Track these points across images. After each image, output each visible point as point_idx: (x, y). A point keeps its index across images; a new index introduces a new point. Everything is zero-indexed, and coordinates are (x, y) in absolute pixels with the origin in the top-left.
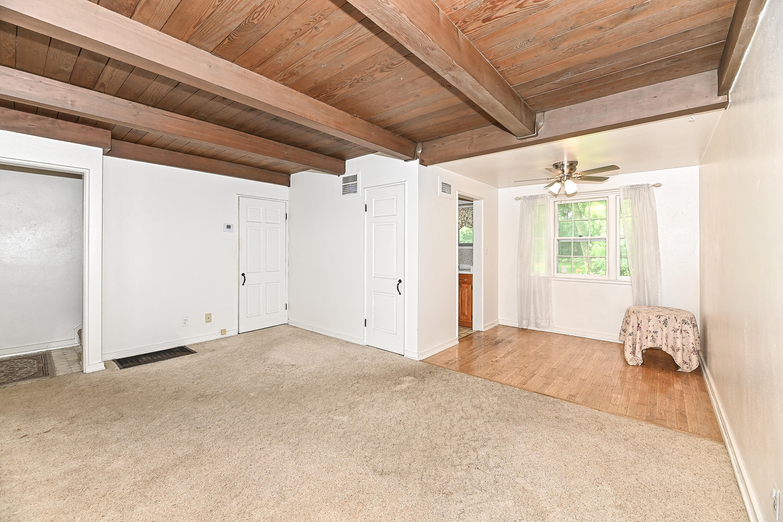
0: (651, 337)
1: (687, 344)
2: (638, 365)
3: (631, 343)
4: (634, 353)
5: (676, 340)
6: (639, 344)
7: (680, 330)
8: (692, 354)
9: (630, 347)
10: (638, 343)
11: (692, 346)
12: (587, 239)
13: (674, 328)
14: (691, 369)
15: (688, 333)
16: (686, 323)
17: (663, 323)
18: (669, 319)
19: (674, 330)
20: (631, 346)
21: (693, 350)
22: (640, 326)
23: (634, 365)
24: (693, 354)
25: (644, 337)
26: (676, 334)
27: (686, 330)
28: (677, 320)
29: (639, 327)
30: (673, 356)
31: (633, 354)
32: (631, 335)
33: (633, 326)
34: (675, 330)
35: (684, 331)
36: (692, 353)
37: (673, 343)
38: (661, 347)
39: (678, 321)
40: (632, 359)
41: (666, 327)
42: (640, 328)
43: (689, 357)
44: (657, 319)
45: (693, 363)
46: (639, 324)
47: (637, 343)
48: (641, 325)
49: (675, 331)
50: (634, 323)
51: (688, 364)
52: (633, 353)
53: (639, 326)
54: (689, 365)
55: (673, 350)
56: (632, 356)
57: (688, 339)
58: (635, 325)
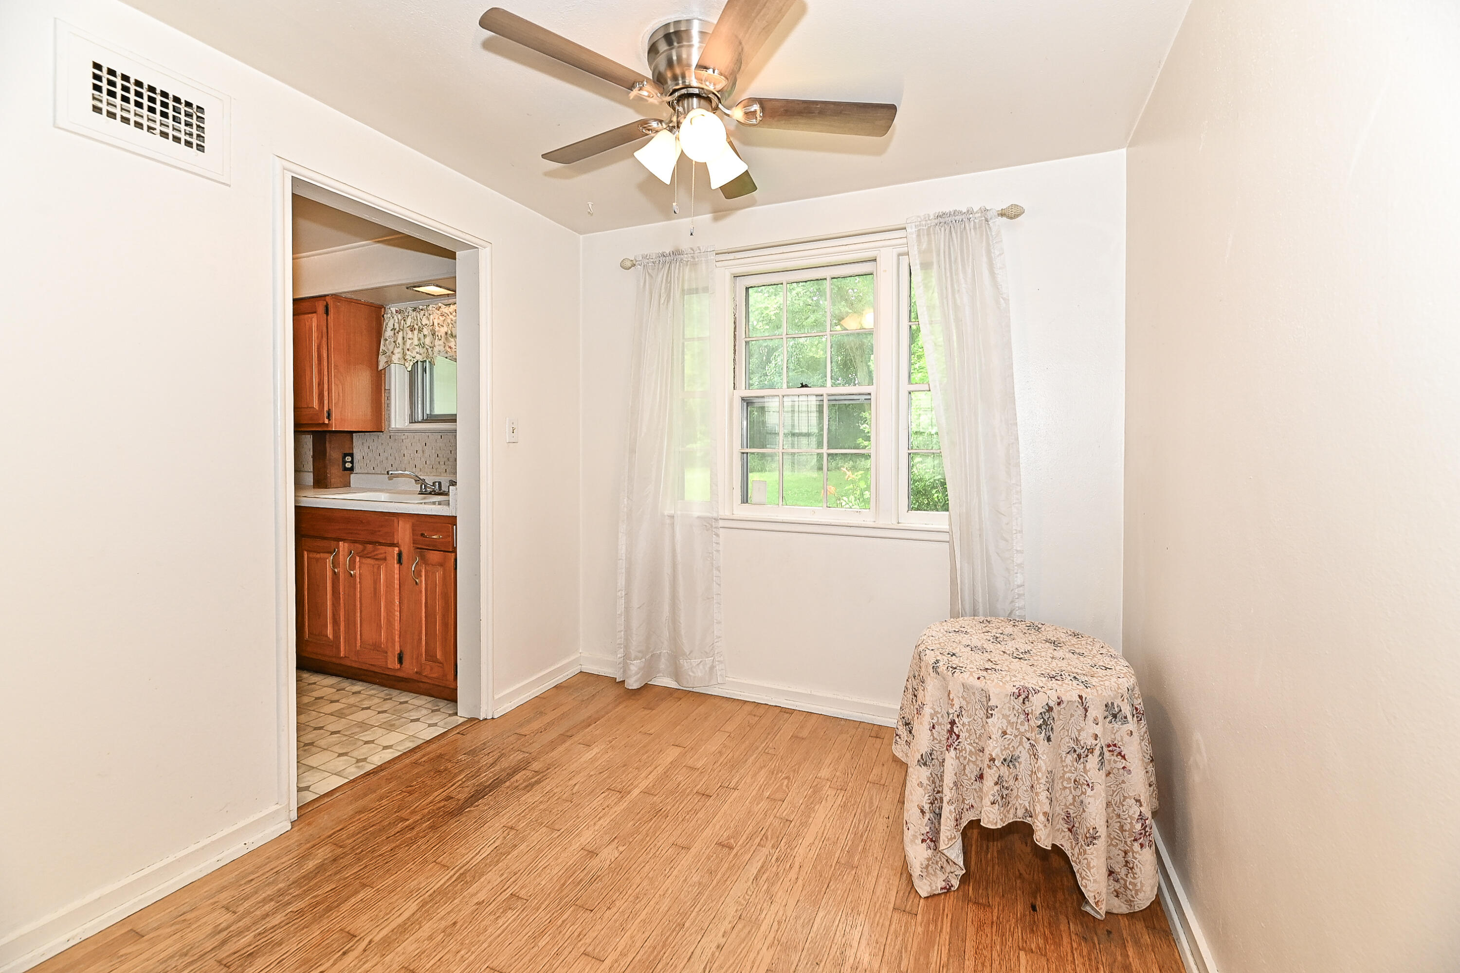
0: (996, 784)
1: (1117, 798)
2: (948, 890)
3: (926, 797)
4: (933, 839)
5: (1083, 793)
6: (952, 808)
7: (1097, 752)
8: (1136, 847)
9: (923, 812)
10: (950, 802)
11: (1135, 810)
12: (822, 395)
13: (1077, 741)
14: (1129, 902)
15: (1124, 757)
16: (1115, 716)
17: (1040, 727)
18: (1059, 704)
19: (1075, 751)
20: (927, 807)
21: (1138, 826)
22: (956, 730)
23: (935, 895)
24: (1142, 846)
25: (972, 771)
26: (1085, 771)
27: (1115, 745)
28: (1086, 711)
29: (954, 736)
30: (1069, 855)
31: (932, 844)
32: (925, 764)
33: (934, 727)
34: (1079, 751)
35: (1109, 746)
36: (1135, 840)
37: (1073, 804)
38: (1029, 820)
39: (1092, 713)
40: (927, 866)
41: (1049, 739)
42: (958, 736)
43: (1126, 853)
44: (1017, 707)
45: (1137, 881)
46: (953, 723)
47: (946, 800)
48: (960, 727)
49: (1079, 756)
50: (936, 713)
51: (1122, 882)
52: (931, 840)
53: (952, 728)
54: (1126, 887)
55: (1070, 830)
56: (930, 852)
57: (1123, 782)
58: (941, 720)
